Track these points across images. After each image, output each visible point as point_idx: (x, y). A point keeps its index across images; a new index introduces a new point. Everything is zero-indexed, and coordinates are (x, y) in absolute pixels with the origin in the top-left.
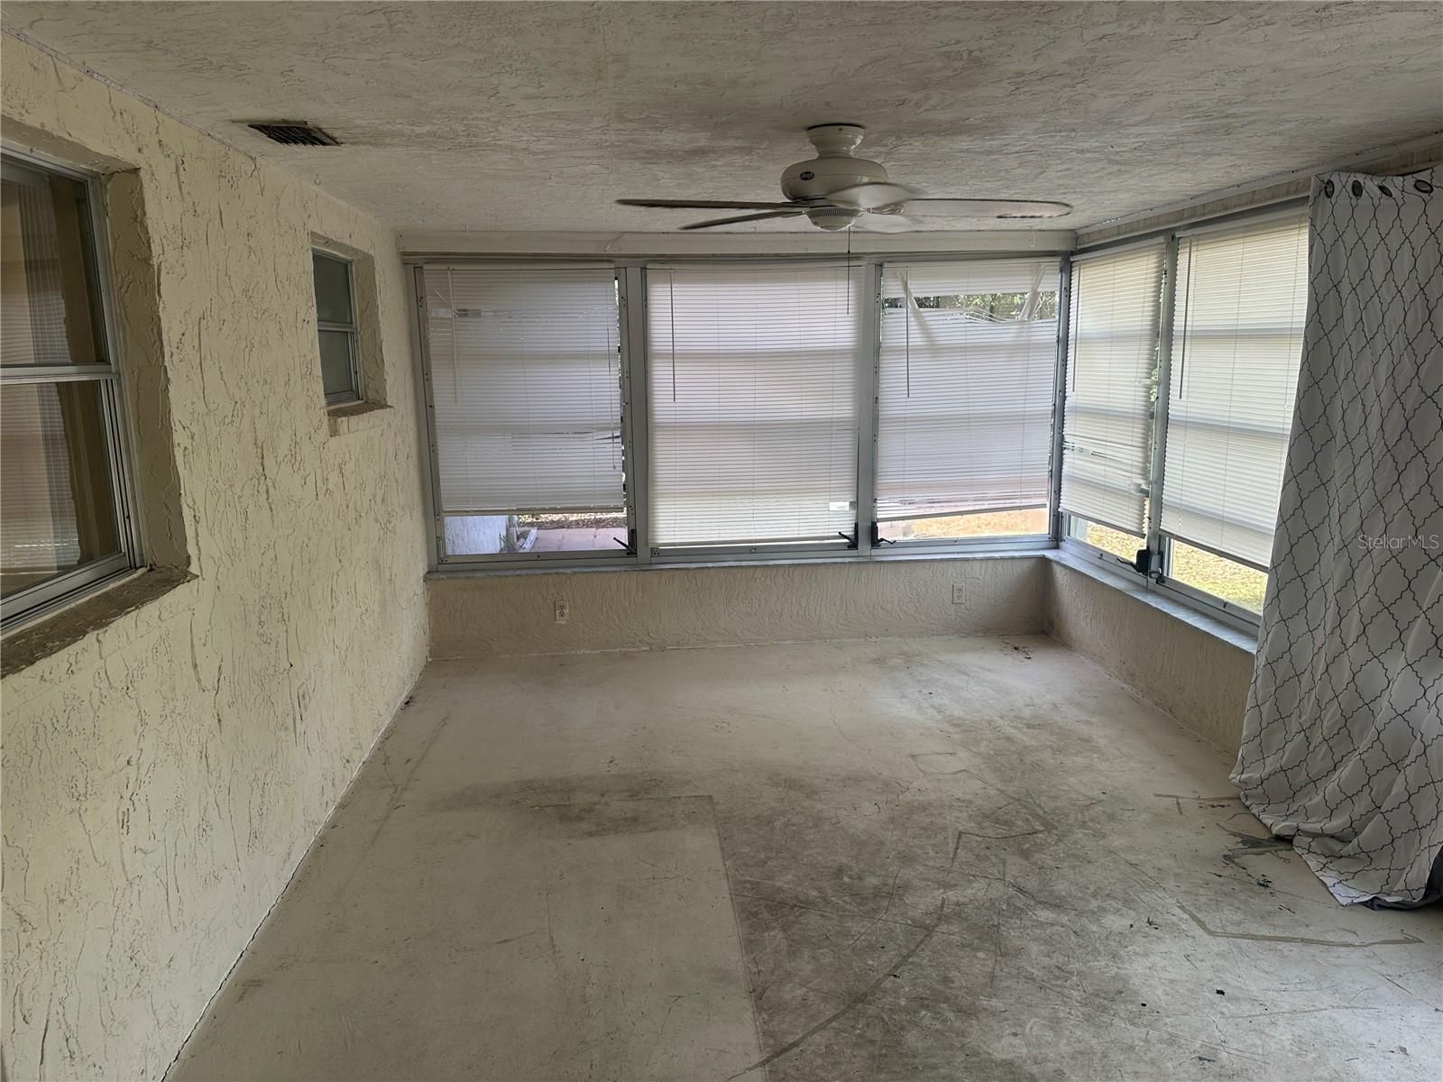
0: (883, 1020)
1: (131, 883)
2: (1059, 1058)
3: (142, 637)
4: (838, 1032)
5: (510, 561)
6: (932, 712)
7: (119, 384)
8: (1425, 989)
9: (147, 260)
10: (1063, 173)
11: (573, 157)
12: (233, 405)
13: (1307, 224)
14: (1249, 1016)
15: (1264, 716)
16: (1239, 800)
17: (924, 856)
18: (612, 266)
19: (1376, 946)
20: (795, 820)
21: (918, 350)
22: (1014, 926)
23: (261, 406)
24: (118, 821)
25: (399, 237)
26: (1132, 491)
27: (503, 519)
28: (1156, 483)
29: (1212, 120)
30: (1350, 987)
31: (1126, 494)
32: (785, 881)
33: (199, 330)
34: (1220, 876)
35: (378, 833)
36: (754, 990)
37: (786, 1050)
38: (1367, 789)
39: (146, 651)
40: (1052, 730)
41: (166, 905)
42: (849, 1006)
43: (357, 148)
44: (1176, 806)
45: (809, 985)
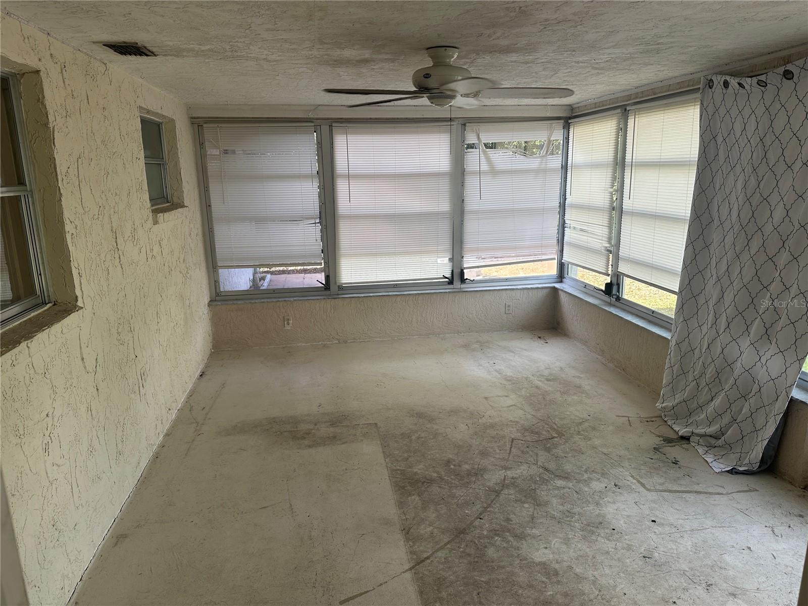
0: (475, 543)
1: (52, 484)
2: (569, 559)
3: (52, 344)
4: (451, 550)
5: (255, 294)
6: (495, 374)
7: (32, 197)
8: (760, 516)
9: (46, 125)
10: (567, 74)
11: (292, 63)
12: (98, 208)
13: (699, 103)
14: (669, 533)
15: (675, 372)
16: (661, 418)
17: (493, 452)
18: (313, 124)
19: (734, 494)
20: (423, 435)
21: (486, 173)
22: (544, 489)
23: (114, 208)
24: (43, 449)
25: (189, 108)
26: (602, 251)
27: (251, 270)
28: (615, 246)
29: (650, 46)
30: (721, 516)
31: (600, 252)
32: (419, 469)
33: (78, 165)
34: (652, 459)
35: (188, 450)
36: (404, 529)
37: (423, 561)
38: (729, 411)
39: (55, 352)
40: (560, 382)
41: (71, 494)
42: (456, 536)
43: (167, 58)
44: (628, 422)
45: (435, 525)
